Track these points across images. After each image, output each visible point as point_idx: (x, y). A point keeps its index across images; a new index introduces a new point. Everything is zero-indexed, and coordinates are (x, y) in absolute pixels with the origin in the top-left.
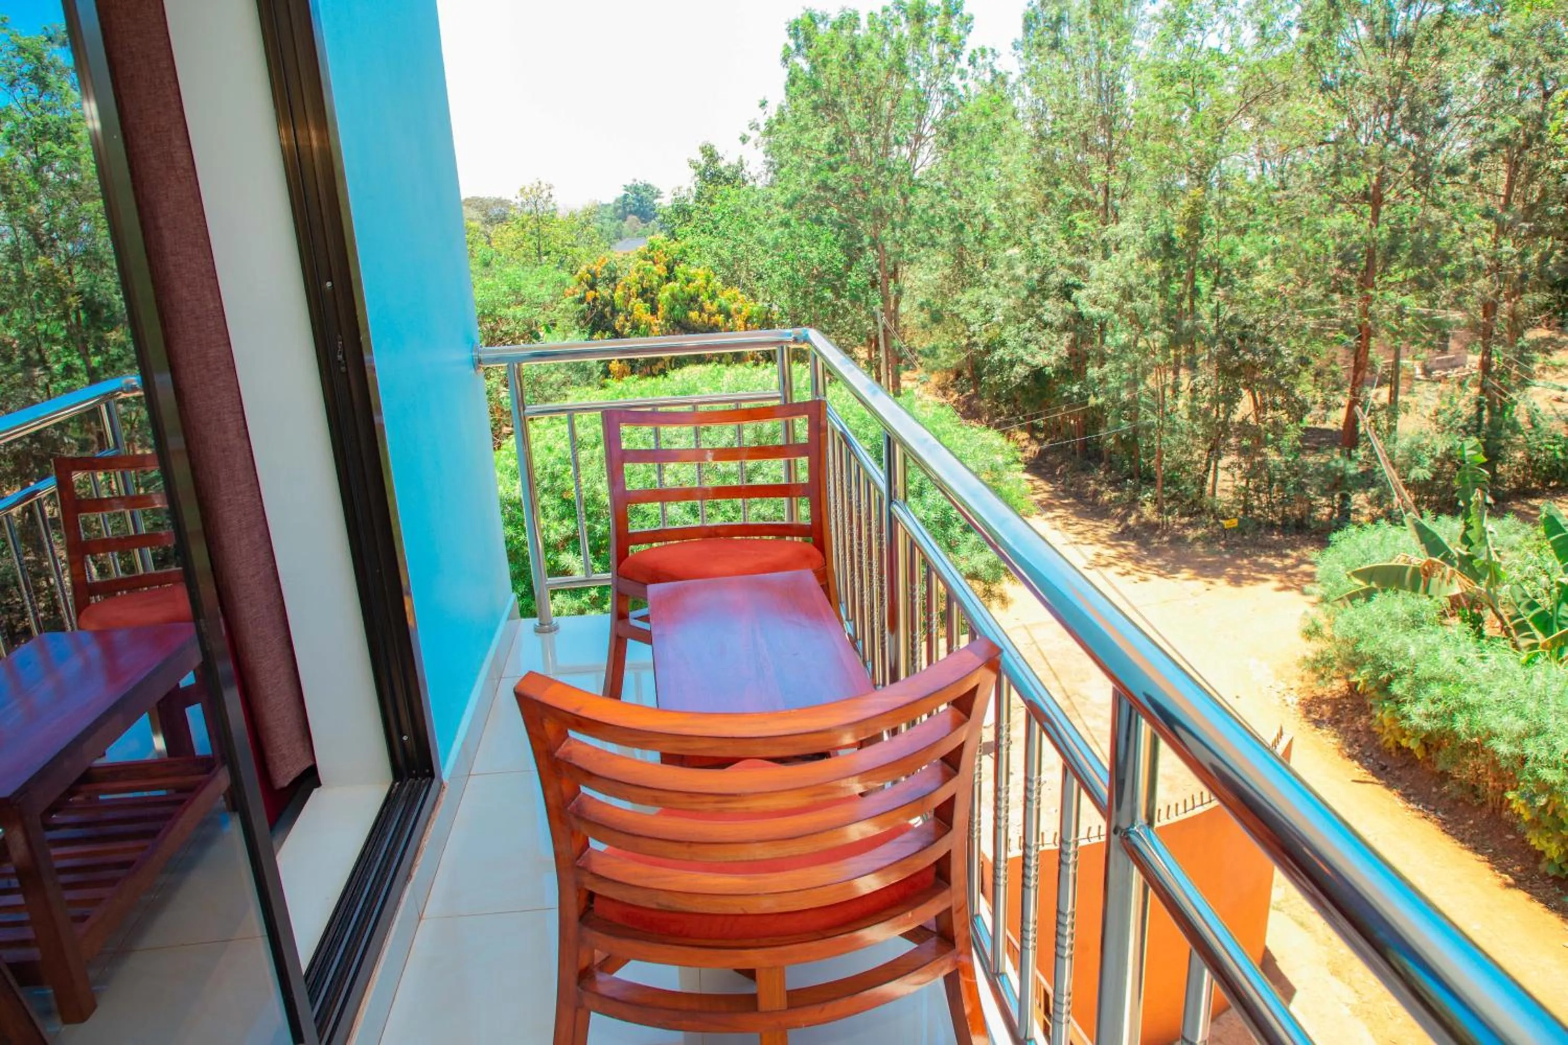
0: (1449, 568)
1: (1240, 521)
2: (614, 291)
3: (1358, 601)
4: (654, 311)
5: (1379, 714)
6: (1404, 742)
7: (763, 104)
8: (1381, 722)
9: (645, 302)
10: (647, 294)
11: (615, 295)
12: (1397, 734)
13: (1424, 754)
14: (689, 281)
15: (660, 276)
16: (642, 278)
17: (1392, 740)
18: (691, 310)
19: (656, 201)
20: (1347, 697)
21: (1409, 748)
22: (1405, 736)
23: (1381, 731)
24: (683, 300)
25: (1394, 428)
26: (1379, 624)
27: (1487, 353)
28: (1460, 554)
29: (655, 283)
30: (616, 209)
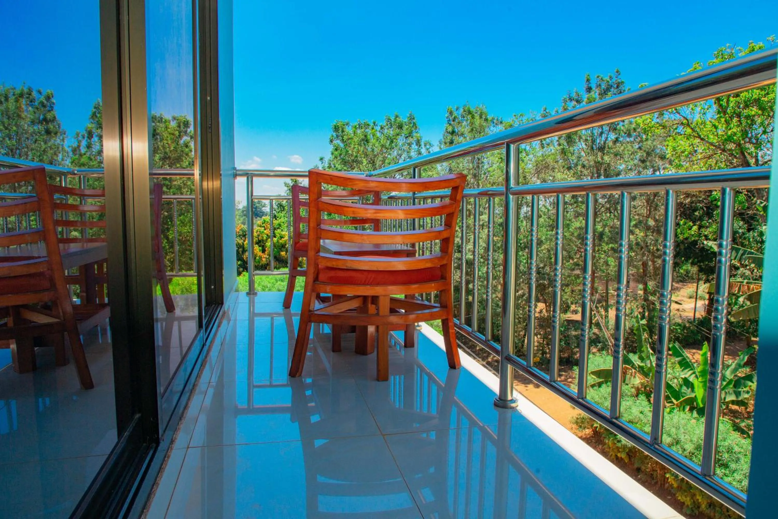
0: (633, 370)
1: (541, 359)
2: (244, 241)
3: (595, 388)
4: (264, 251)
5: (607, 441)
6: (619, 455)
7: (321, 159)
8: (609, 445)
9: (260, 246)
10: (261, 243)
11: (245, 243)
12: (616, 450)
13: (628, 459)
14: (281, 237)
15: (267, 235)
16: (259, 235)
17: (614, 454)
18: (282, 251)
19: (264, 208)
20: (592, 437)
21: (621, 458)
22: (619, 452)
23: (608, 450)
24: (278, 246)
25: (608, 316)
26: (605, 398)
27: (645, 284)
28: (638, 365)
29: (265, 238)
30: (243, 211)
